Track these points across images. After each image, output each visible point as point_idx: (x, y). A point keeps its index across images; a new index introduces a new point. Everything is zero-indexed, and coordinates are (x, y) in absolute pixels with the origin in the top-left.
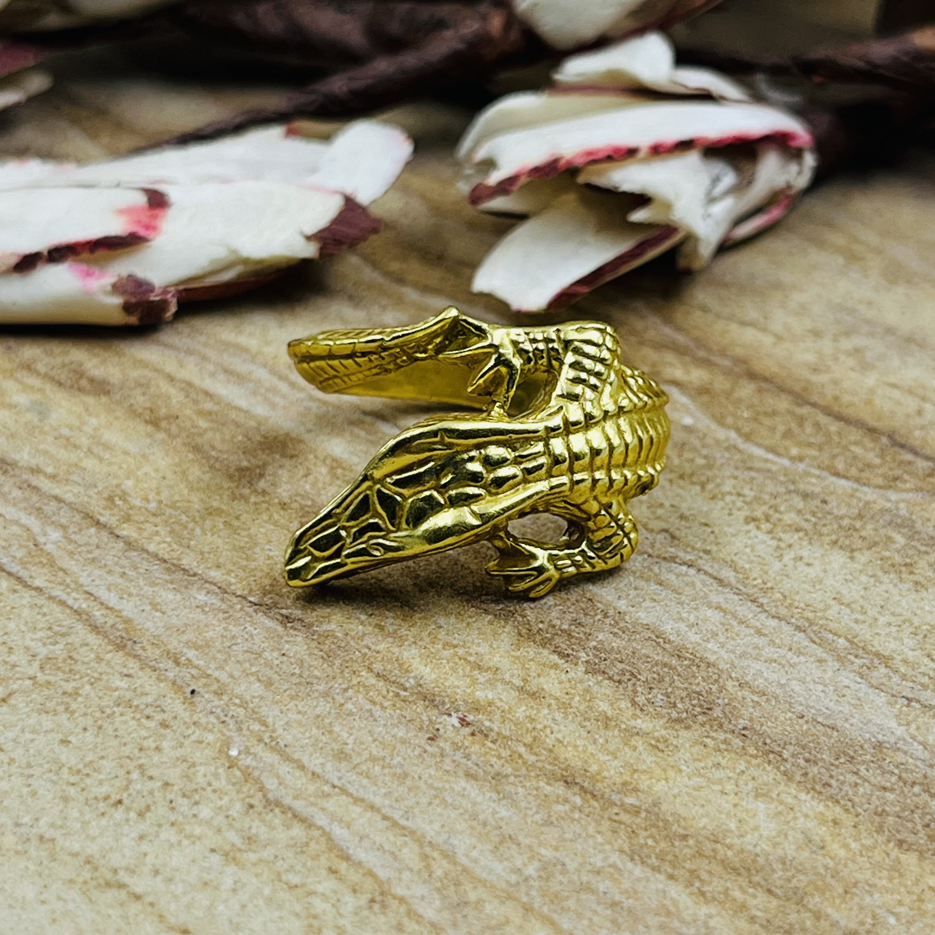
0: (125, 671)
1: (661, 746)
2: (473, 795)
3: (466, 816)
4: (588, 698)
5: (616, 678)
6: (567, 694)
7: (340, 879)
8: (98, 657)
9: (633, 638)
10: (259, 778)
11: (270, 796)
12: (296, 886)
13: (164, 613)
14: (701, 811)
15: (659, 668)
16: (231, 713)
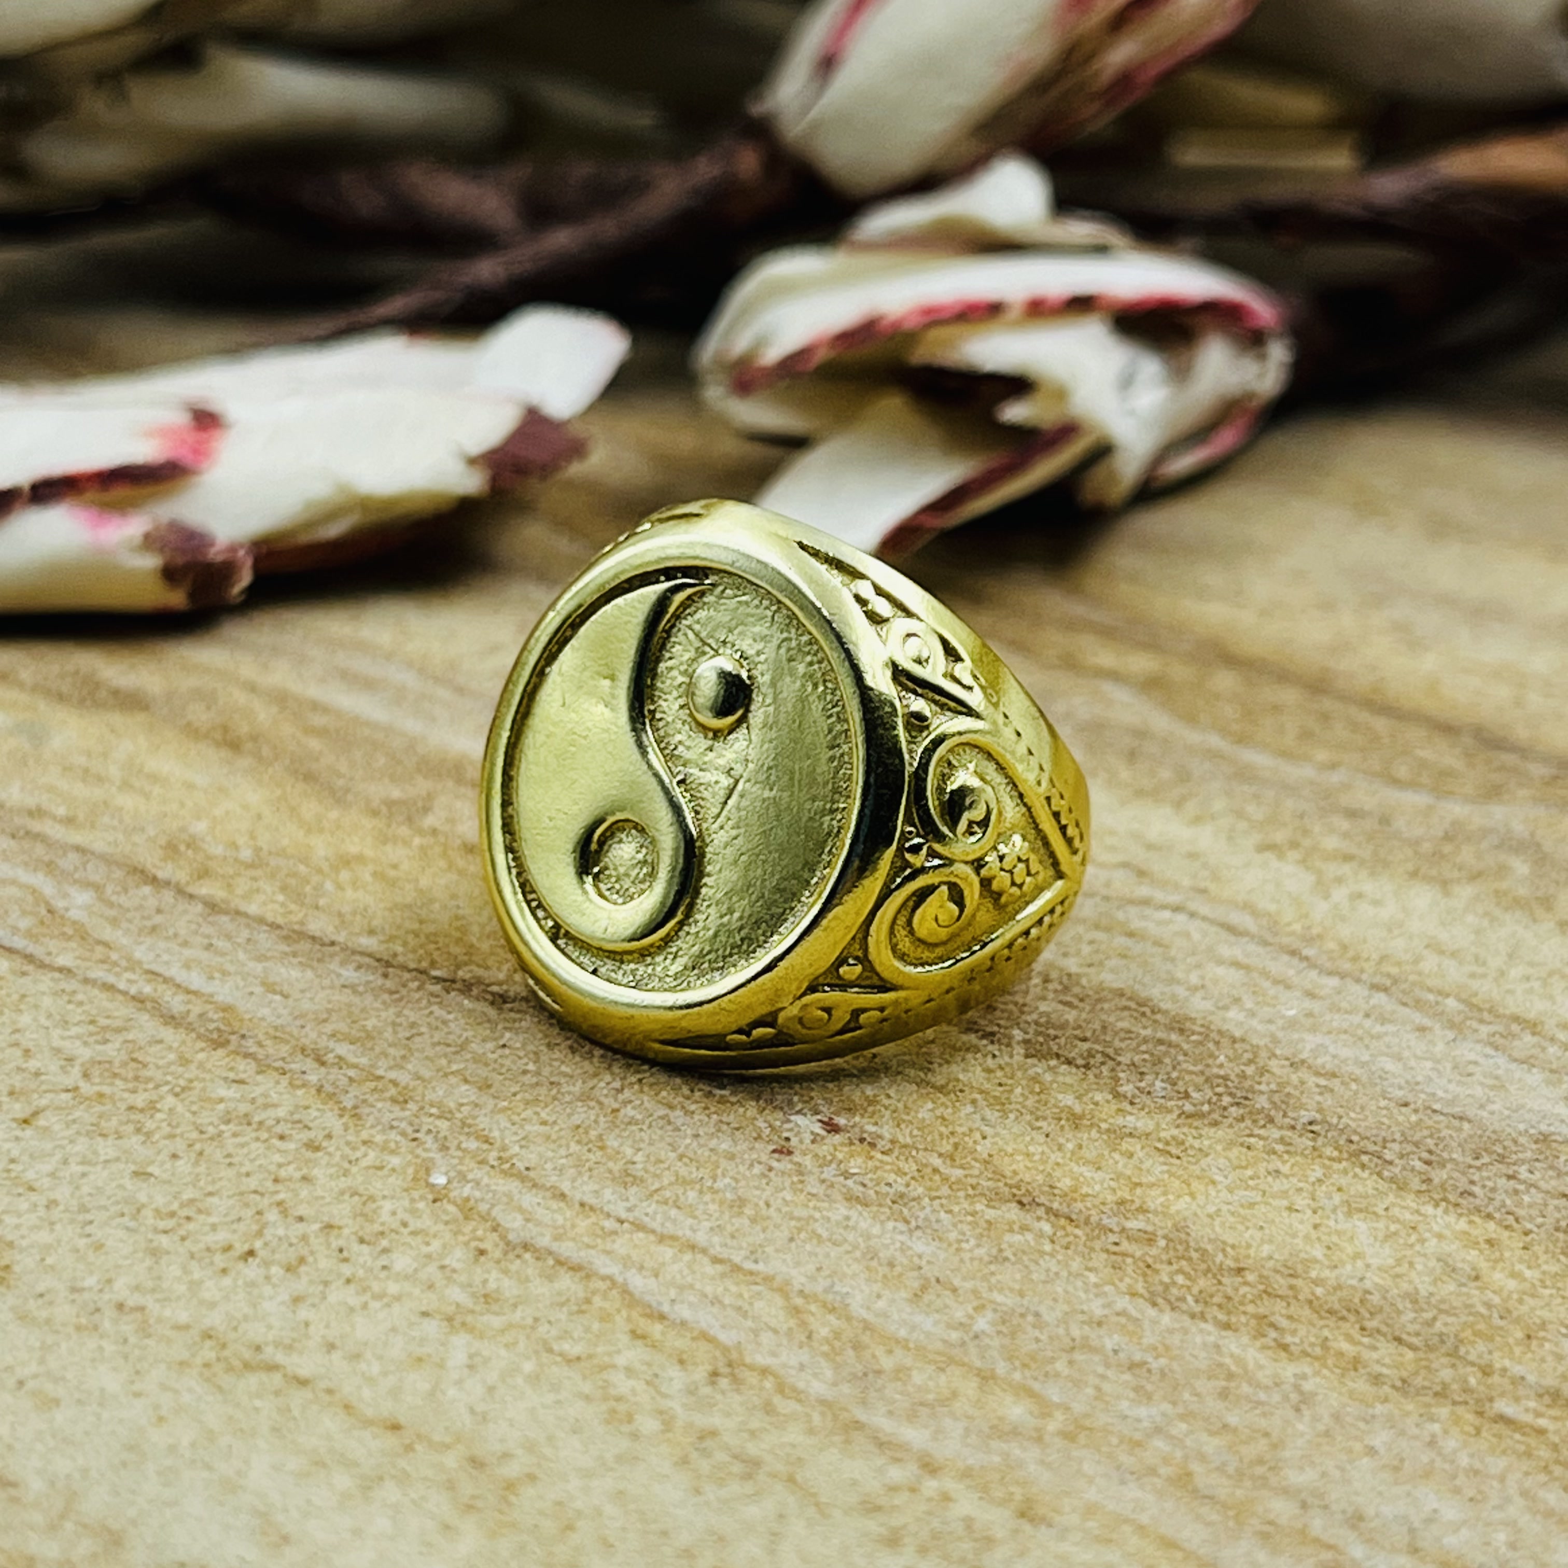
0: (232, 1075)
1: (1174, 1150)
2: (863, 1225)
3: (858, 1254)
4: (1037, 1090)
5: (1080, 1062)
6: (1000, 1085)
7: (654, 1346)
8: (181, 1058)
9: (1099, 1007)
10: (489, 1214)
11: (511, 1237)
12: (578, 1359)
13: (286, 997)
14: (1258, 1235)
15: (1150, 1046)
16: (425, 1128)
